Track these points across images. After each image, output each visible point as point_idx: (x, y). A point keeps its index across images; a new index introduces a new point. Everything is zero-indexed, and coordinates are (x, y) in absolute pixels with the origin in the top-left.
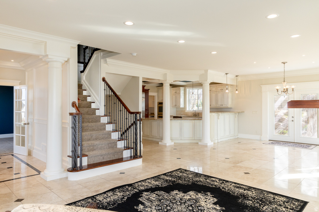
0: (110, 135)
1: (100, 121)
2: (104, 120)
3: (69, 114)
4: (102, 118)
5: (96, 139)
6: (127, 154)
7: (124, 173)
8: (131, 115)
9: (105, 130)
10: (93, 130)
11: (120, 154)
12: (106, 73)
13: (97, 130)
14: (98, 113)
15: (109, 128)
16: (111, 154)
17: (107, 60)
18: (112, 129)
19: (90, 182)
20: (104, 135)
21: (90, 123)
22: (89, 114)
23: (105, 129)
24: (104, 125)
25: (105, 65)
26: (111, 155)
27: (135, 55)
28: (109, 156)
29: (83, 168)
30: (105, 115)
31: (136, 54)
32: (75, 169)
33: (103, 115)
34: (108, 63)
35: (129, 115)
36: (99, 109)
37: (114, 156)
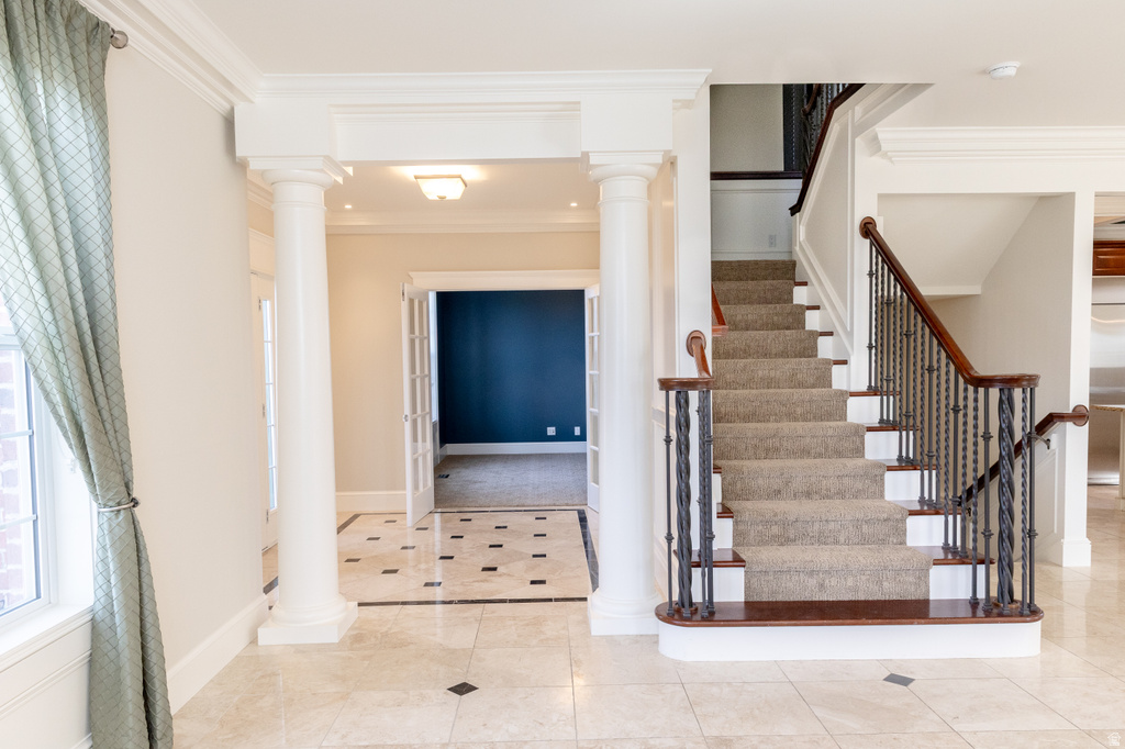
0: (879, 482)
1: (843, 417)
2: (865, 410)
3: (657, 385)
4: (852, 401)
5: (808, 495)
6: (951, 584)
7: (905, 681)
8: (976, 392)
9: (863, 456)
10: (805, 453)
11: (911, 579)
12: (881, 196)
13: (820, 455)
14: (840, 379)
15: (884, 447)
16: (862, 571)
17: (880, 136)
18: (895, 455)
19: (729, 684)
20: (846, 481)
21: (796, 419)
22: (801, 385)
23: (859, 451)
24: (860, 431)
25: (876, 160)
26: (864, 578)
27: (1011, 72)
28: (850, 582)
29: (717, 617)
30: (872, 391)
31: (1017, 64)
32: (682, 612)
33: (864, 388)
34: (884, 147)
35: (966, 390)
36: (845, 362)
37: (880, 582)
